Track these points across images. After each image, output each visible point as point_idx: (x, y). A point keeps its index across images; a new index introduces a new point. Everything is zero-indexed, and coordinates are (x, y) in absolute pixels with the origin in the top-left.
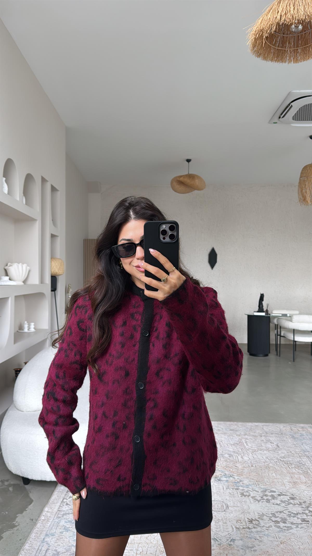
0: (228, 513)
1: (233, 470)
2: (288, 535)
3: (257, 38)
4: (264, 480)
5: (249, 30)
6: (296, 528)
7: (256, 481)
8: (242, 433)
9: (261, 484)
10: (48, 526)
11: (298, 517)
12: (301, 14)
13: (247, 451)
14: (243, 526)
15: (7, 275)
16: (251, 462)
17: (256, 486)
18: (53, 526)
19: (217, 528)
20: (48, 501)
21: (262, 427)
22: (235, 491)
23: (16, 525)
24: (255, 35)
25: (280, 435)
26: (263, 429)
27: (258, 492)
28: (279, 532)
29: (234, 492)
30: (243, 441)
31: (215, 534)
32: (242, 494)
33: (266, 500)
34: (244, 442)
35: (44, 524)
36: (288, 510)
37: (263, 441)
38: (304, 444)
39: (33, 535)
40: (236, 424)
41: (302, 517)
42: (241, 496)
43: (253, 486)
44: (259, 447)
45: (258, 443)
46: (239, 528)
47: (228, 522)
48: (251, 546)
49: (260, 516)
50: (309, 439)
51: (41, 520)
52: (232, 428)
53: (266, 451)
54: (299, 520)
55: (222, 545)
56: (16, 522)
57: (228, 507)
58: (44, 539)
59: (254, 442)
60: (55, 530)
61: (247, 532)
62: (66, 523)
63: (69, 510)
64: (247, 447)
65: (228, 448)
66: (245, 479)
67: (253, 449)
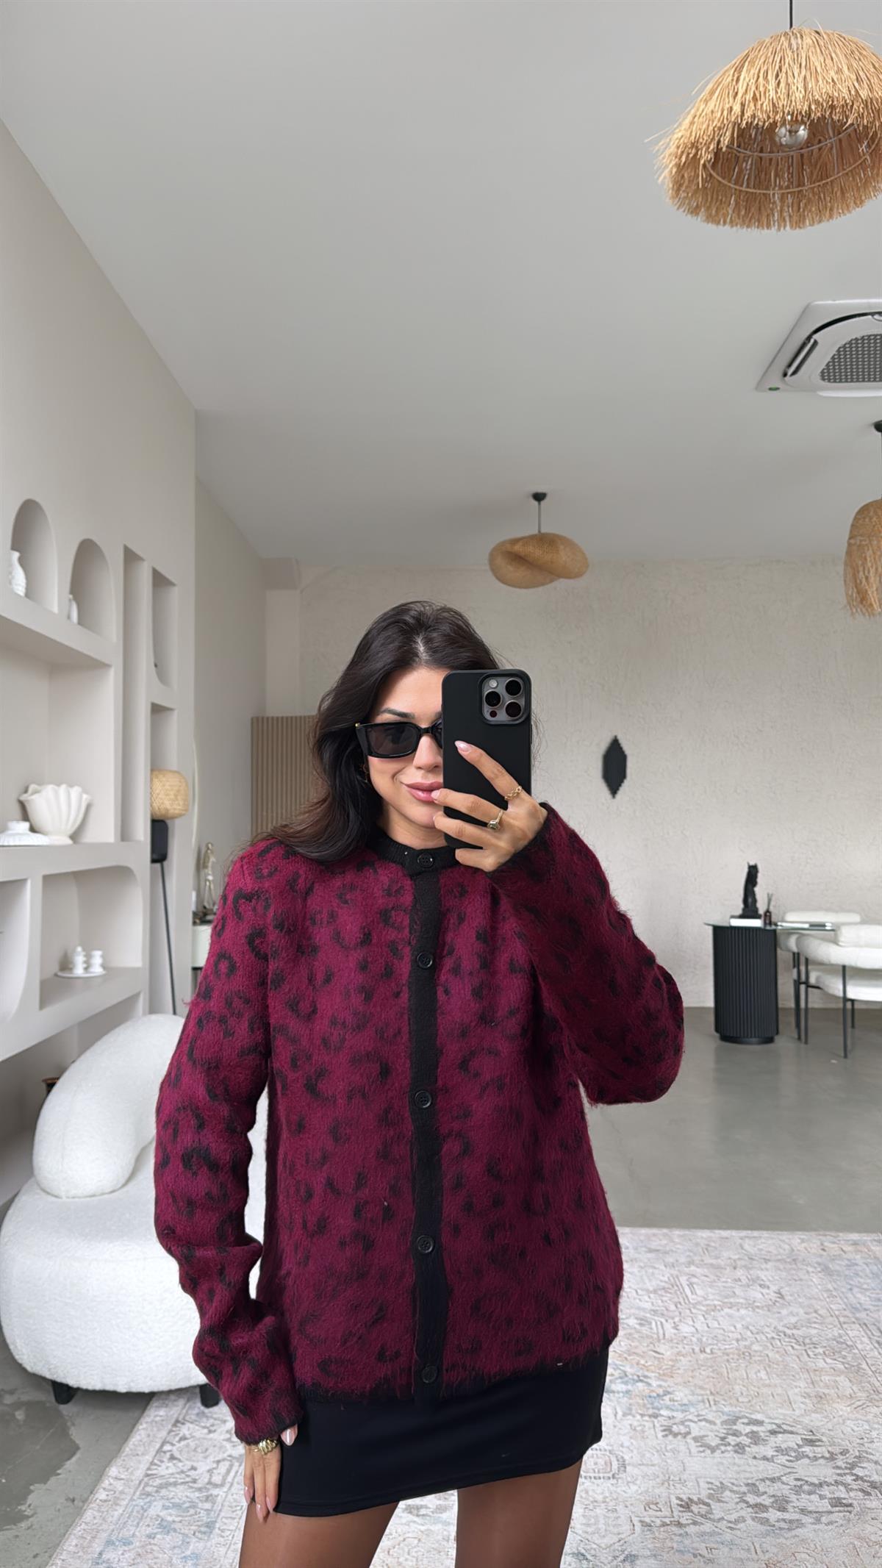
0: (623, 1483)
1: (646, 1362)
2: (788, 1543)
3: (682, 164)
4: (733, 1389)
5: (661, 143)
6: (813, 1524)
7: (711, 1393)
8: (683, 1260)
9: (723, 1402)
10: (115, 1518)
11: (822, 1493)
12: (796, 97)
13: (690, 1310)
14: (663, 1520)
15: (25, 816)
16: (700, 1340)
17: (710, 1405)
18: (129, 1518)
19: (588, 1525)
20: (120, 1449)
21: (739, 1241)
22: (647, 1421)
23: (26, 1513)
24: (678, 157)
25: (790, 1263)
26: (742, 1248)
27: (714, 1423)
28: (766, 1535)
29: (644, 1426)
30: (683, 1280)
31: (582, 1541)
32: (668, 1431)
33: (734, 1446)
34: (684, 1283)
35: (103, 1512)
36: (796, 1473)
37: (740, 1280)
38: (855, 1290)
39: (71, 1543)
40: (665, 1235)
41: (833, 1493)
42: (665, 1436)
43: (701, 1406)
44: (726, 1298)
45: (724, 1287)
46: (652, 1524)
47: (620, 1508)
49: (712, 1492)
50: (871, 1275)
51: (98, 1501)
52: (654, 1244)
53: (747, 1308)
54: (823, 1501)
56: (27, 1505)
57: (623, 1466)
58: (100, 1554)
59: (715, 1284)
60: (133, 1529)
61: (673, 1537)
62: (167, 1509)
63: (178, 1473)
64: (693, 1299)
65: (638, 1301)
66: (680, 1387)
67: (708, 1302)
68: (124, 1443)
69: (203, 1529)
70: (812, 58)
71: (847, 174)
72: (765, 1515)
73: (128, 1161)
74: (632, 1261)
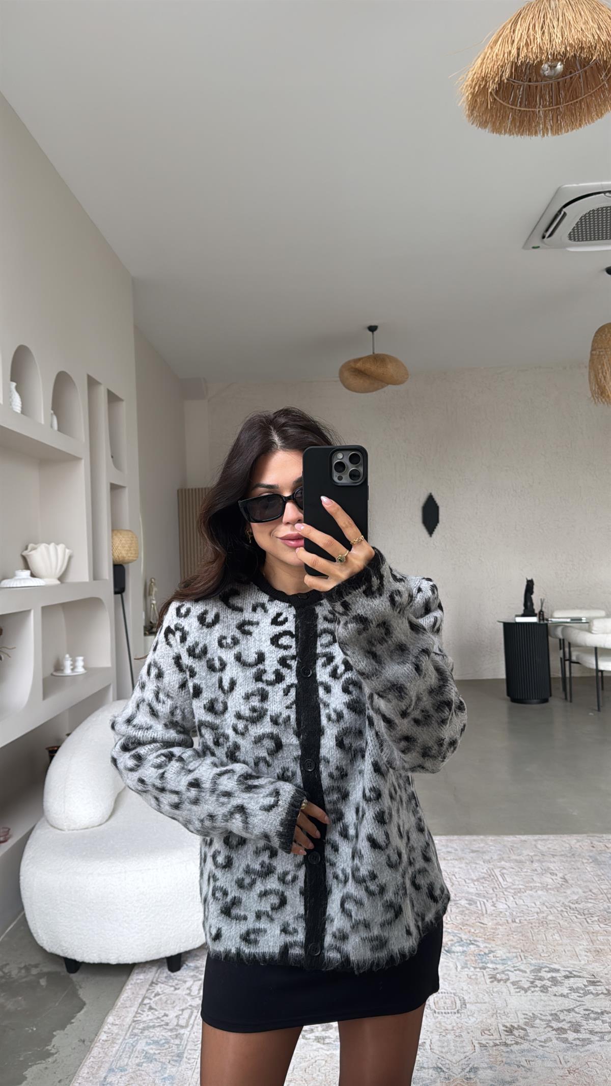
0: (465, 1016)
1: (475, 930)
2: (583, 1056)
3: (476, 93)
4: (537, 948)
5: (460, 78)
6: (598, 1041)
7: (522, 951)
8: (495, 857)
9: (531, 957)
10: (114, 1053)
11: (604, 1019)
12: (556, 43)
13: (503, 892)
14: (495, 1041)
15: (27, 566)
16: (511, 914)
17: (522, 960)
18: (123, 1052)
19: (443, 1047)
20: (114, 1004)
21: (534, 843)
22: (479, 972)
23: (52, 1052)
24: (473, 88)
25: (570, 857)
26: (536, 847)
27: (525, 972)
28: (567, 1050)
29: (477, 975)
30: (497, 872)
31: (439, 1058)
32: (494, 978)
33: (540, 987)
34: (498, 874)
35: (105, 1049)
36: (584, 1005)
37: (536, 870)
39: (84, 1071)
40: (482, 840)
42: (492, 982)
43: (515, 960)
44: (528, 883)
45: (526, 875)
46: (487, 1045)
47: (464, 1034)
48: (509, 1079)
49: (527, 1021)
51: (101, 1041)
52: (475, 846)
53: (542, 890)
54: (605, 1025)
55: (452, 1080)
56: (52, 1046)
57: (464, 1004)
58: (105, 1078)
59: (518, 873)
60: (126, 1060)
61: (502, 1053)
62: (149, 1045)
63: (155, 1019)
64: (505, 885)
65: (467, 887)
66: (500, 948)
67: (515, 887)
68: (116, 1000)
69: (175, 1058)
70: (566, 14)
71: (591, 95)
72: (565, 1036)
73: (110, 803)
74: (460, 859)
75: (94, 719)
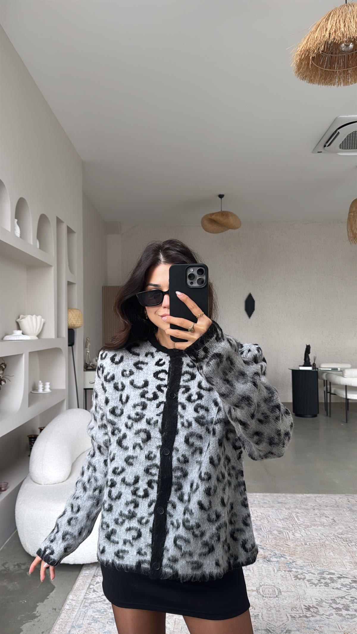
0: (281, 599)
1: (284, 549)
2: (352, 625)
3: (302, 59)
4: (321, 560)
5: (293, 50)
7: (312, 562)
8: (292, 506)
9: (317, 565)
10: (74, 617)
12: (352, 31)
13: (298, 527)
14: (300, 615)
15: (19, 328)
16: (304, 540)
17: (312, 567)
18: (79, 616)
19: (269, 617)
20: (72, 587)
21: (314, 498)
22: (288, 573)
23: (37, 615)
24: (301, 55)
25: (336, 507)
26: (316, 501)
27: (314, 574)
28: (342, 621)
29: (286, 575)
30: (294, 514)
31: (267, 624)
32: (296, 577)
33: (324, 583)
34: (295, 516)
35: (68, 614)
36: (350, 595)
37: (317, 514)
39: (57, 627)
40: (284, 496)
42: (296, 579)
43: (308, 567)
44: (313, 522)
45: (310, 517)
46: (295, 617)
47: (281, 610)
49: (318, 603)
51: (66, 609)
52: (280, 500)
53: (321, 526)
56: (36, 612)
57: (280, 592)
58: (70, 631)
59: (306, 516)
60: (81, 621)
61: (305, 622)
62: (95, 612)
63: (97, 597)
64: (299, 523)
65: (277, 524)
66: (299, 559)
67: (304, 524)
68: (74, 585)
69: (111, 621)
72: (340, 612)
73: (68, 469)
74: (272, 507)
75: (59, 419)
